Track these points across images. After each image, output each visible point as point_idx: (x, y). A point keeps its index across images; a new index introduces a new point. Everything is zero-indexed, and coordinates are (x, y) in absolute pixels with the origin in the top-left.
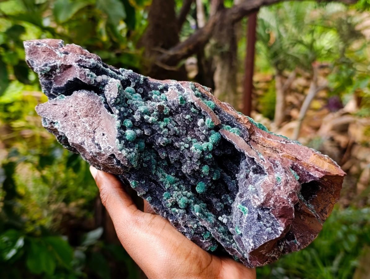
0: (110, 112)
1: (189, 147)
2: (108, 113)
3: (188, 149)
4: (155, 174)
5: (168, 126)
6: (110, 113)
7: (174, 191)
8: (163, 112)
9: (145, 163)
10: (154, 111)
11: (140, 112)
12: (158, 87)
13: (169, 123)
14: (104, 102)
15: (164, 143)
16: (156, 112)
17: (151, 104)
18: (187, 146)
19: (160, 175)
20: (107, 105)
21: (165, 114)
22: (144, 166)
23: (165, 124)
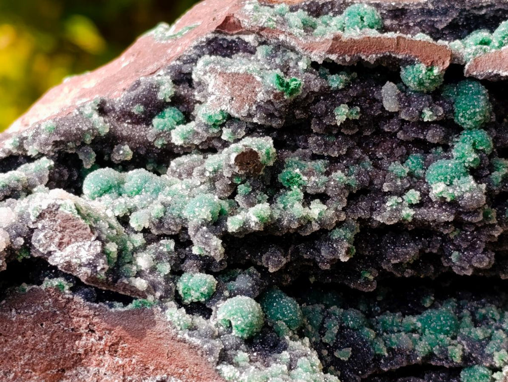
0: (116, 304)
1: (425, 194)
2: (113, 310)
3: (425, 202)
4: (390, 350)
5: (309, 191)
6: (119, 307)
7: (483, 347)
8: (262, 165)
9: (336, 347)
10: (237, 185)
11: (202, 225)
12: (160, 96)
13: (305, 178)
14: (71, 289)
15: (348, 248)
16: (243, 182)
17: (207, 174)
18: (414, 196)
19: (403, 340)
20: (86, 290)
21: (271, 163)
22: (346, 359)
23: (298, 190)
